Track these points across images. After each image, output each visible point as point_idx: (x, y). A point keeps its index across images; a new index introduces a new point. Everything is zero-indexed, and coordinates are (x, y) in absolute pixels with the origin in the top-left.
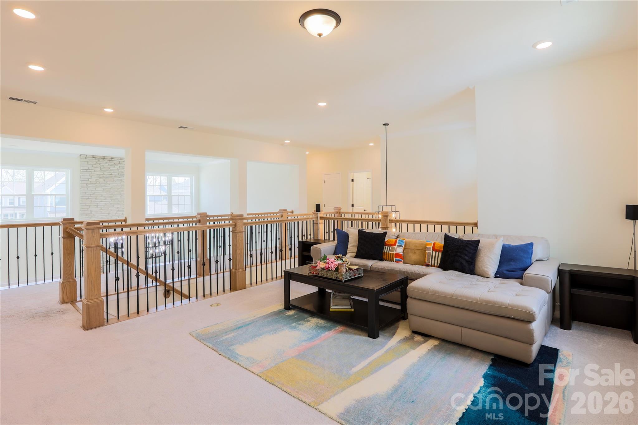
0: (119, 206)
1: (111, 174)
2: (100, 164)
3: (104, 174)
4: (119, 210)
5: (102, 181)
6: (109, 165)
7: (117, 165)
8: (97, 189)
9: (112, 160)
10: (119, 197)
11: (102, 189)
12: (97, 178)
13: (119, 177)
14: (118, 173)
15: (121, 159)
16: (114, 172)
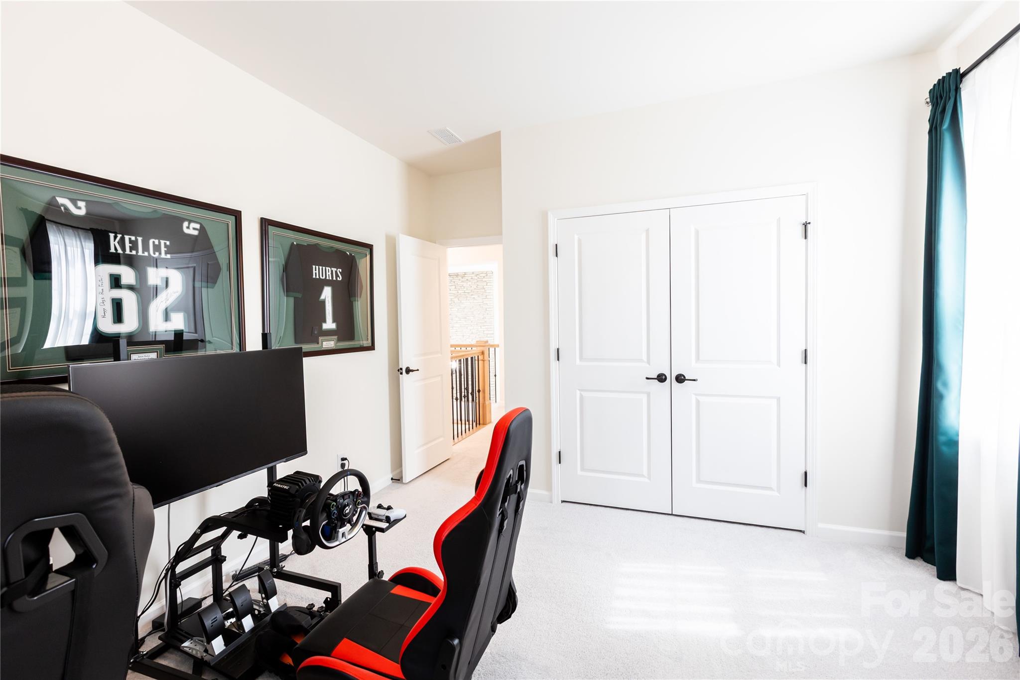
0: (472, 328)
1: (465, 292)
2: (454, 282)
3: (458, 293)
4: (472, 333)
5: (456, 300)
6: (462, 282)
7: (470, 281)
8: (452, 309)
9: (466, 275)
10: (472, 318)
11: (457, 310)
12: (453, 298)
13: (472, 295)
14: (471, 290)
15: (473, 274)
16: (467, 290)
